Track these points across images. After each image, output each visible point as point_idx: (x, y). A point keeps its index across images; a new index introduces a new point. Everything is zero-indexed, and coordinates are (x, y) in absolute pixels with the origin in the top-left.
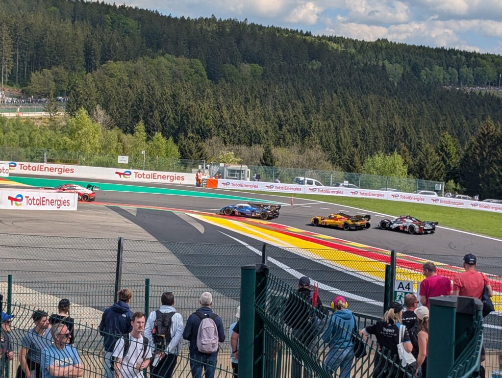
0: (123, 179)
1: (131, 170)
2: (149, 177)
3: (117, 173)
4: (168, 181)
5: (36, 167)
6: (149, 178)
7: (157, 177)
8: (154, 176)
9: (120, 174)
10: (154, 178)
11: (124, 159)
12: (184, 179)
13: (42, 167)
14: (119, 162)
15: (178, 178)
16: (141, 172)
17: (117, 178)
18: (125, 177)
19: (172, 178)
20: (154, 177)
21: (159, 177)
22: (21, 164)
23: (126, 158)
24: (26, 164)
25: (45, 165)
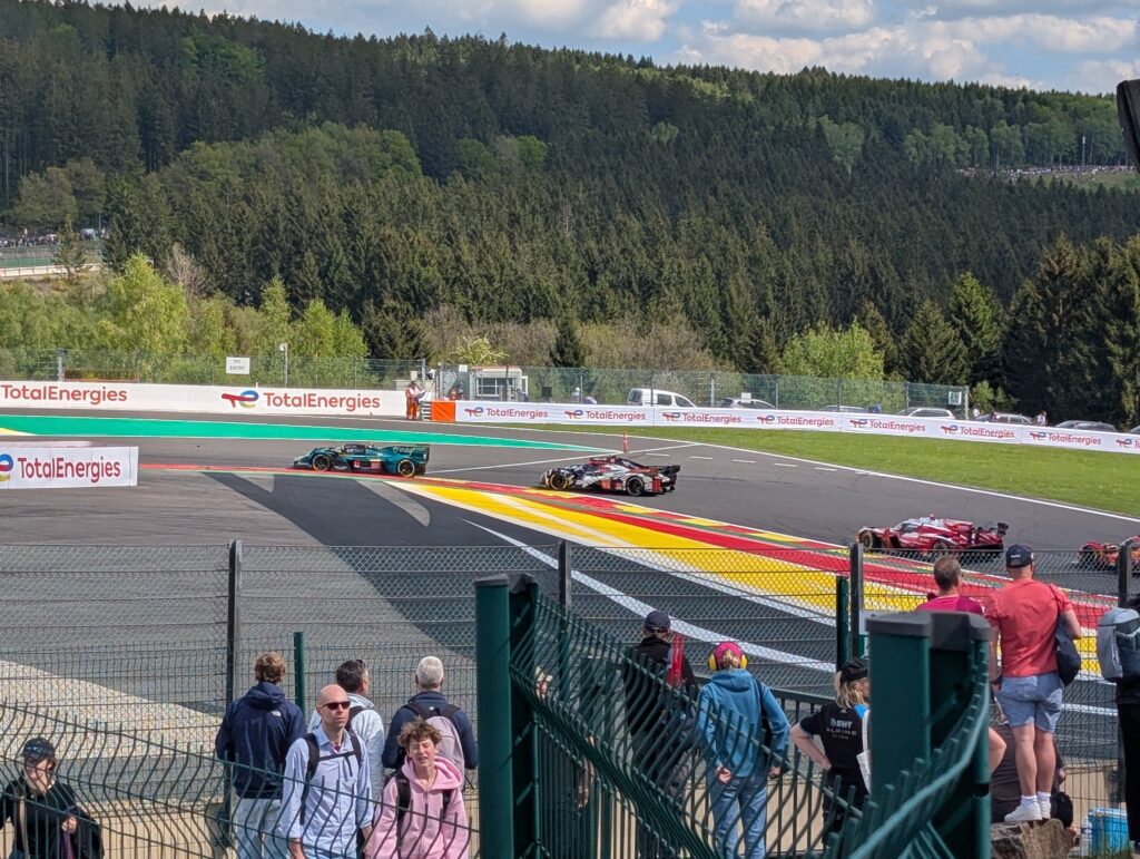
0: (239, 409)
1: (256, 389)
2: (299, 402)
3: (225, 396)
4: (342, 410)
5: (39, 391)
6: (300, 405)
7: (316, 403)
9: (232, 398)
10: (310, 405)
11: (239, 365)
12: (378, 405)
13: (53, 390)
14: (228, 371)
15: (365, 403)
16: (280, 392)
17: (226, 407)
18: (244, 405)
19: (351, 402)
20: (309, 401)
21: (323, 402)
22: (7, 386)
23: (245, 362)
24: (17, 385)
25: (61, 385)
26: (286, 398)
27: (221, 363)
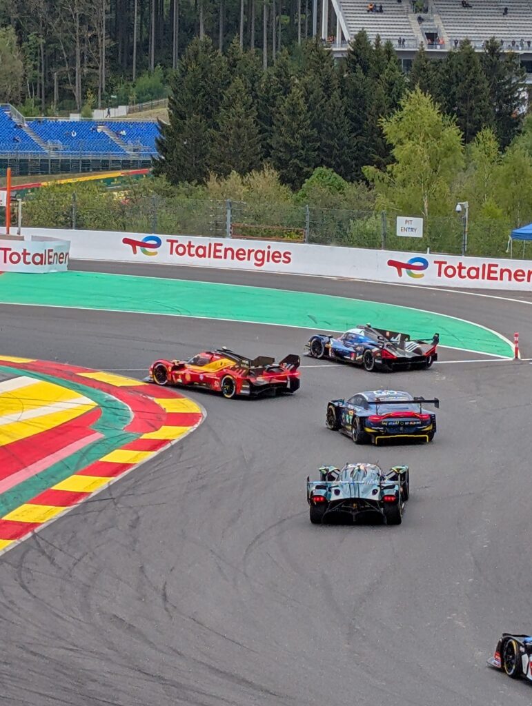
0: (406, 278)
1: (427, 256)
2: (474, 274)
3: (391, 263)
6: (477, 277)
7: (498, 275)
8: (490, 272)
9: (399, 265)
10: (489, 278)
11: (410, 227)
14: (399, 233)
16: (453, 260)
17: (391, 276)
18: (411, 275)
20: (489, 274)
21: (506, 274)
22: (172, 242)
23: (418, 223)
24: (183, 240)
25: (227, 242)
26: (460, 267)
27: (394, 224)
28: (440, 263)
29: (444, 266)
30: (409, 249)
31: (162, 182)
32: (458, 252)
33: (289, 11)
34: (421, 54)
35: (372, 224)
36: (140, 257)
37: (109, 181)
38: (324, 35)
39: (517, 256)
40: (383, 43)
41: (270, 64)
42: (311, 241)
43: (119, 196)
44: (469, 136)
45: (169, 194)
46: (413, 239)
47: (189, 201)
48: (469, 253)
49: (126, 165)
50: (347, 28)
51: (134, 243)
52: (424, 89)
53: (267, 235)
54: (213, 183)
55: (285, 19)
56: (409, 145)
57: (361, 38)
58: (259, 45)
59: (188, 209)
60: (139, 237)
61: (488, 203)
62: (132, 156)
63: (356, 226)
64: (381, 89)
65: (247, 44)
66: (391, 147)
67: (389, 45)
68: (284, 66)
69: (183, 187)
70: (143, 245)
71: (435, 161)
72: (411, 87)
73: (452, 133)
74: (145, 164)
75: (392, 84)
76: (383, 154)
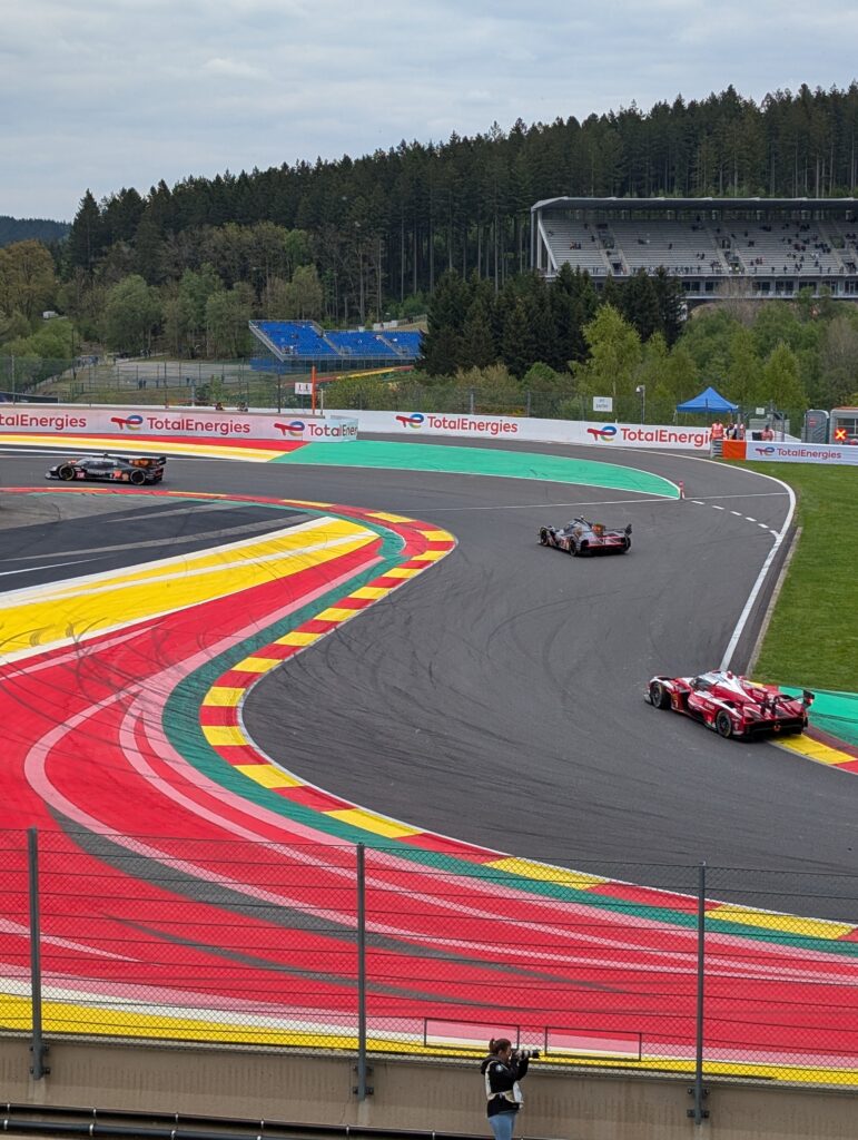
0: (600, 442)
1: (616, 425)
2: (651, 437)
3: (589, 430)
5: (455, 422)
6: (652, 439)
7: (668, 438)
9: (595, 432)
10: (661, 440)
11: (603, 404)
14: (595, 409)
16: (634, 428)
17: (590, 440)
18: (605, 439)
20: (661, 437)
21: (672, 437)
22: (432, 418)
23: (608, 401)
24: (440, 416)
25: (471, 417)
26: (640, 433)
27: (591, 402)
28: (625, 430)
29: (628, 432)
30: (603, 421)
31: (423, 375)
32: (639, 423)
33: (514, 249)
34: (609, 278)
35: (576, 402)
36: (408, 429)
37: (385, 375)
38: (539, 266)
39: (681, 424)
40: (582, 271)
41: (500, 288)
42: (532, 416)
43: (393, 386)
44: (645, 338)
45: (429, 384)
46: (605, 413)
47: (442, 389)
48: (646, 422)
49: (397, 363)
50: (555, 262)
51: (404, 420)
52: (612, 304)
53: (500, 412)
54: (460, 375)
55: (511, 255)
56: (602, 344)
57: (566, 268)
58: (492, 274)
59: (442, 394)
60: (408, 415)
61: (660, 386)
62: (402, 357)
63: (564, 405)
64: (581, 305)
65: (483, 274)
66: (589, 346)
67: (586, 272)
68: (510, 289)
69: (438, 378)
70: (411, 420)
71: (621, 356)
72: (603, 302)
73: (633, 336)
74: (411, 362)
75: (588, 301)
76: (583, 352)
